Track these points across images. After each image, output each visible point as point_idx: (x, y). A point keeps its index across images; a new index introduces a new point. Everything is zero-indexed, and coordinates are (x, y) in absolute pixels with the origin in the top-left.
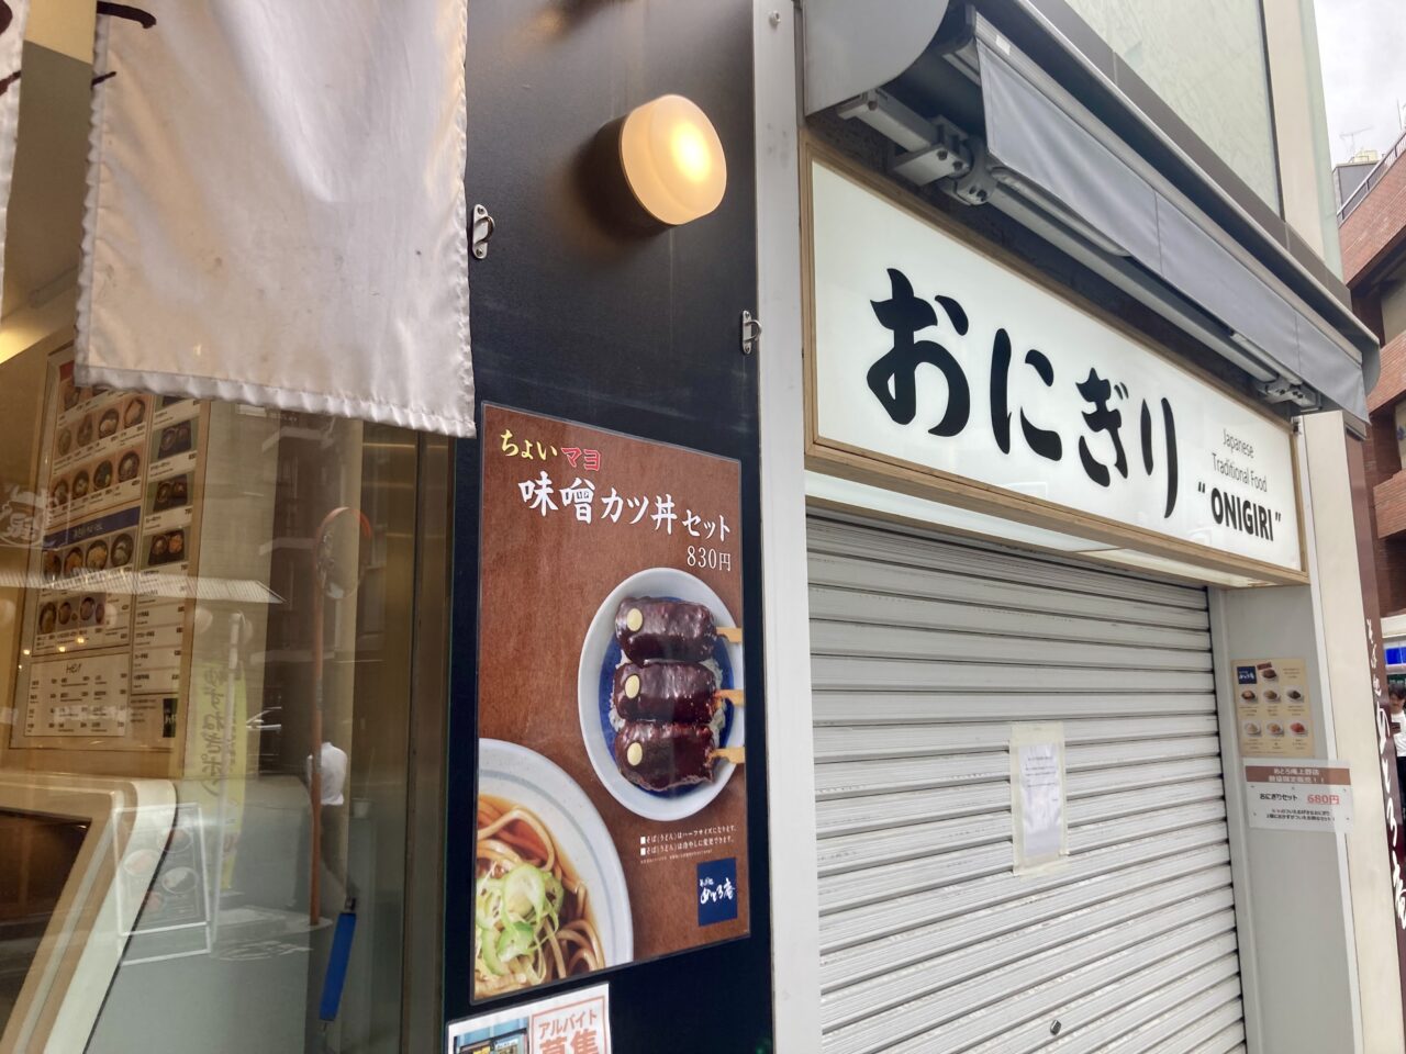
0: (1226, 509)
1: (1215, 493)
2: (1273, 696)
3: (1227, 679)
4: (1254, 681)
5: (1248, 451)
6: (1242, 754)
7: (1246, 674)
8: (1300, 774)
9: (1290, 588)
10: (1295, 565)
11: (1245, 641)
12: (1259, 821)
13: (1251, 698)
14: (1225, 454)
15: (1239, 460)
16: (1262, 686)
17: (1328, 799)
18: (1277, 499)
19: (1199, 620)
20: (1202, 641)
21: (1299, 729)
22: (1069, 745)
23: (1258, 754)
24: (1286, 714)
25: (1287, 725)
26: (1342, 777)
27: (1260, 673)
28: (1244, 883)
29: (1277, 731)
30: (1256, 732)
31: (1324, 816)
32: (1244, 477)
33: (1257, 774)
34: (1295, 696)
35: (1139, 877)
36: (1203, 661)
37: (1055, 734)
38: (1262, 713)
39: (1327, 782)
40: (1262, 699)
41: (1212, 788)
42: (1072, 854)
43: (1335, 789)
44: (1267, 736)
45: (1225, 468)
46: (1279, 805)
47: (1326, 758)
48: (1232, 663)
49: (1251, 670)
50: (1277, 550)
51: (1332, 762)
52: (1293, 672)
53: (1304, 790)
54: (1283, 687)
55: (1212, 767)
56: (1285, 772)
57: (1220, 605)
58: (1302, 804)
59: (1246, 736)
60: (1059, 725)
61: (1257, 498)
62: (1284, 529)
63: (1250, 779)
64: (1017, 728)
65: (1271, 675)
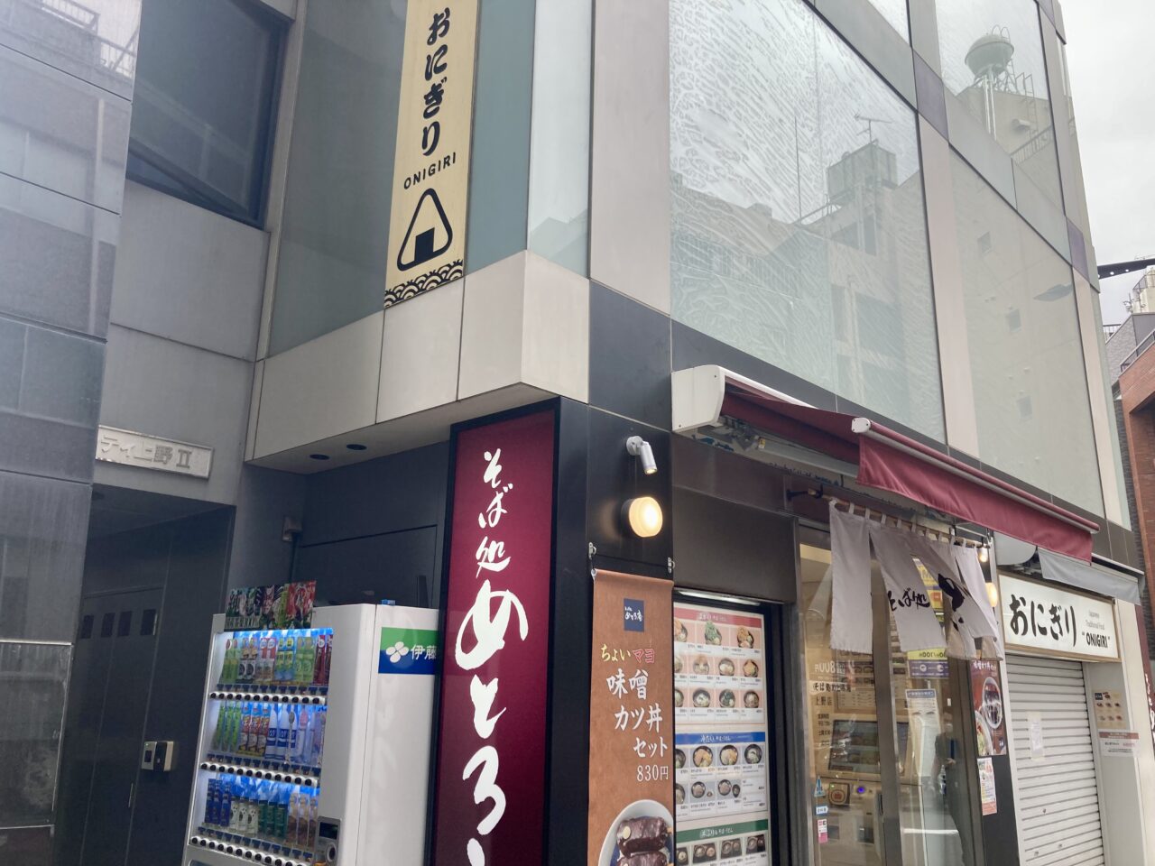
0: (1092, 639)
1: (1088, 634)
2: (1109, 705)
3: (1091, 698)
4: (1101, 699)
5: (1097, 615)
6: (1098, 727)
7: (1098, 696)
8: (1119, 735)
9: (1115, 665)
10: (1117, 657)
11: (1098, 682)
12: (1105, 753)
13: (1101, 705)
14: (1090, 619)
15: (1095, 620)
16: (1105, 701)
17: (1130, 745)
18: (1108, 632)
19: (1079, 674)
20: (1080, 682)
21: (1119, 718)
22: (1043, 720)
23: (1103, 727)
24: (1114, 712)
25: (1115, 717)
26: (1135, 736)
27: (1104, 696)
28: (1100, 777)
29: (1111, 718)
30: (1103, 719)
31: (1130, 751)
32: (1097, 626)
33: (1104, 735)
34: (1117, 705)
35: (1064, 769)
36: (1081, 690)
37: (1038, 716)
38: (1105, 711)
39: (1130, 738)
40: (1105, 705)
41: (1087, 740)
42: (1046, 756)
43: (1133, 741)
44: (1107, 720)
45: (1091, 625)
46: (1113, 747)
47: (1129, 728)
48: (1093, 691)
49: (1100, 694)
50: (1109, 652)
51: (1132, 731)
52: (1116, 696)
53: (1122, 741)
54: (1113, 701)
55: (1086, 731)
56: (1114, 734)
57: (1087, 670)
58: (1121, 746)
59: (1099, 720)
60: (1039, 713)
61: (1101, 633)
62: (1111, 643)
63: (1101, 736)
64: (1029, 713)
65: (1108, 697)
